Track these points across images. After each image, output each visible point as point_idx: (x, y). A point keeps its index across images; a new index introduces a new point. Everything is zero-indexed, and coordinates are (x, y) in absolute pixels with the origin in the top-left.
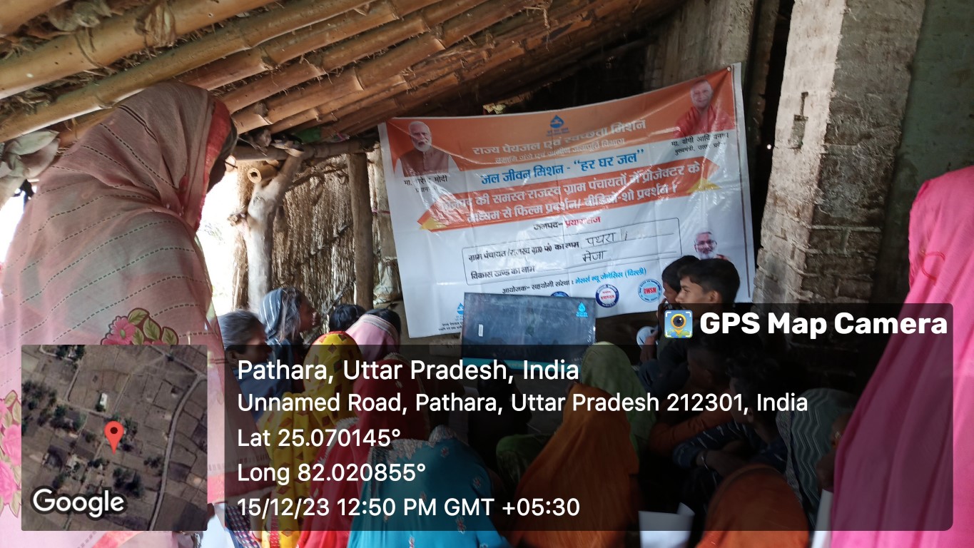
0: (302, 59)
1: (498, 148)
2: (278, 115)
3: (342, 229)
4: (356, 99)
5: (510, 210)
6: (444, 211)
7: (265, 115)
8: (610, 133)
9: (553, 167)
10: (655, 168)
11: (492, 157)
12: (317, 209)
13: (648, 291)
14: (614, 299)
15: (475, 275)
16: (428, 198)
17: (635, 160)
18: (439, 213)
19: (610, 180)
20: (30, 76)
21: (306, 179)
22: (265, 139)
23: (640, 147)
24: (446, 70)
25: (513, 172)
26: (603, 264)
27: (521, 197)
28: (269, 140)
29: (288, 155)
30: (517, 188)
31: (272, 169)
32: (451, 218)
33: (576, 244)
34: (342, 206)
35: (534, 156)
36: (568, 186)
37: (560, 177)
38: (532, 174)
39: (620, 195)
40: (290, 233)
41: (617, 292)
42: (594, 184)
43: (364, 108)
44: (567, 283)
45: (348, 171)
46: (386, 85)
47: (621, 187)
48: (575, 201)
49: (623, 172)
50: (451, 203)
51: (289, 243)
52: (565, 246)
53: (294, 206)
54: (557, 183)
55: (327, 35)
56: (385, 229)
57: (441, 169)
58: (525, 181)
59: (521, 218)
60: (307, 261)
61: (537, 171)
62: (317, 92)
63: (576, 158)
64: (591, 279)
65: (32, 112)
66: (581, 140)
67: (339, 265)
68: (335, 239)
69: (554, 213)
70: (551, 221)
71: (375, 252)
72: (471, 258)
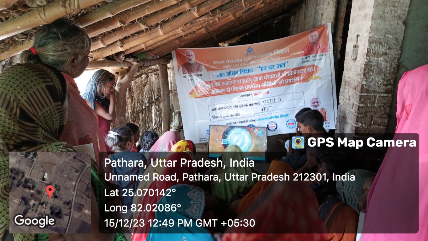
0: (136, 21)
1: (224, 61)
2: (127, 46)
3: (157, 97)
4: (161, 40)
5: (229, 89)
6: (200, 89)
7: (122, 47)
8: (273, 54)
9: (248, 70)
10: (293, 70)
11: (221, 65)
12: (146, 89)
13: (290, 124)
14: (275, 128)
15: (214, 117)
16: (194, 83)
17: (284, 66)
18: (198, 90)
19: (273, 75)
20: (19, 27)
21: (141, 75)
22: (122, 57)
23: (286, 61)
24: (200, 27)
25: (231, 72)
26: (271, 112)
27: (234, 83)
28: (124, 58)
29: (132, 65)
30: (232, 79)
31: (125, 70)
32: (204, 92)
33: (258, 104)
34: (156, 88)
35: (240, 65)
36: (255, 78)
37: (251, 74)
38: (239, 72)
39: (278, 81)
40: (134, 99)
41: (276, 124)
42: (266, 77)
43: (164, 44)
44: (255, 121)
45: (159, 72)
46: (174, 33)
47: (278, 78)
48: (258, 84)
49: (279, 71)
50: (204, 86)
51: (133, 103)
52: (253, 104)
53: (135, 87)
54: (250, 77)
55: (147, 10)
56: (175, 98)
57: (199, 71)
58: (236, 76)
59: (234, 92)
60: (141, 111)
61: (241, 71)
62: (144, 36)
63: (258, 65)
64: (265, 119)
65: (21, 44)
66: (260, 58)
67: (155, 113)
68: (154, 102)
69: (249, 90)
70: (247, 93)
71: (171, 108)
72: (213, 110)
